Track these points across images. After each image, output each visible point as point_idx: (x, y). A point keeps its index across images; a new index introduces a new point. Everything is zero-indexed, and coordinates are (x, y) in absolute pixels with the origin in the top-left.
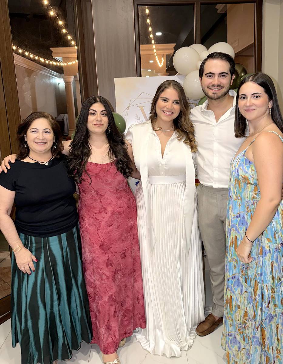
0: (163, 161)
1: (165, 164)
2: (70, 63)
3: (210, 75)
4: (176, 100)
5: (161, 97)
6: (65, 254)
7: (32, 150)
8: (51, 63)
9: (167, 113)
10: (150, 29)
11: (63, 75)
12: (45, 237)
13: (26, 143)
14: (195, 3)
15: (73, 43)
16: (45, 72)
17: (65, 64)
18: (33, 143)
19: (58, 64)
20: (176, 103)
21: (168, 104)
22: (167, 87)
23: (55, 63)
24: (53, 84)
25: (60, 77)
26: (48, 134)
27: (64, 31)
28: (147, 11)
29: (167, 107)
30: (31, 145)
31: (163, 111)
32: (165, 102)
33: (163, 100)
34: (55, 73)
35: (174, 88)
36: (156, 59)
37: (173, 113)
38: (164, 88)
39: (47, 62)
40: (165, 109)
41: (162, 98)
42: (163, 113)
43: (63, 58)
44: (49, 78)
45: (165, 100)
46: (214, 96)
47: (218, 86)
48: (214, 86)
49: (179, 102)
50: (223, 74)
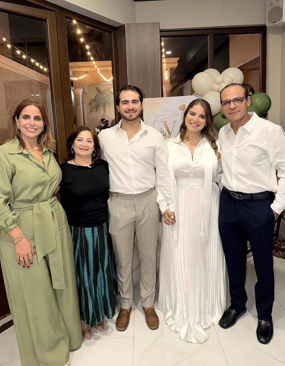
0: (193, 164)
1: (195, 167)
3: (125, 102)
4: (202, 115)
6: (95, 242)
7: (77, 154)
9: (194, 125)
12: (81, 227)
13: (73, 150)
14: (210, 34)
18: (78, 149)
20: (202, 117)
21: (195, 118)
22: (196, 104)
26: (90, 143)
29: (194, 120)
30: (77, 150)
31: (191, 123)
33: (191, 114)
35: (202, 105)
37: (198, 125)
38: (193, 105)
40: (192, 122)
42: (190, 125)
43: (73, 72)
45: (193, 114)
46: (130, 118)
47: (132, 110)
48: (130, 111)
49: (205, 117)
50: (135, 101)
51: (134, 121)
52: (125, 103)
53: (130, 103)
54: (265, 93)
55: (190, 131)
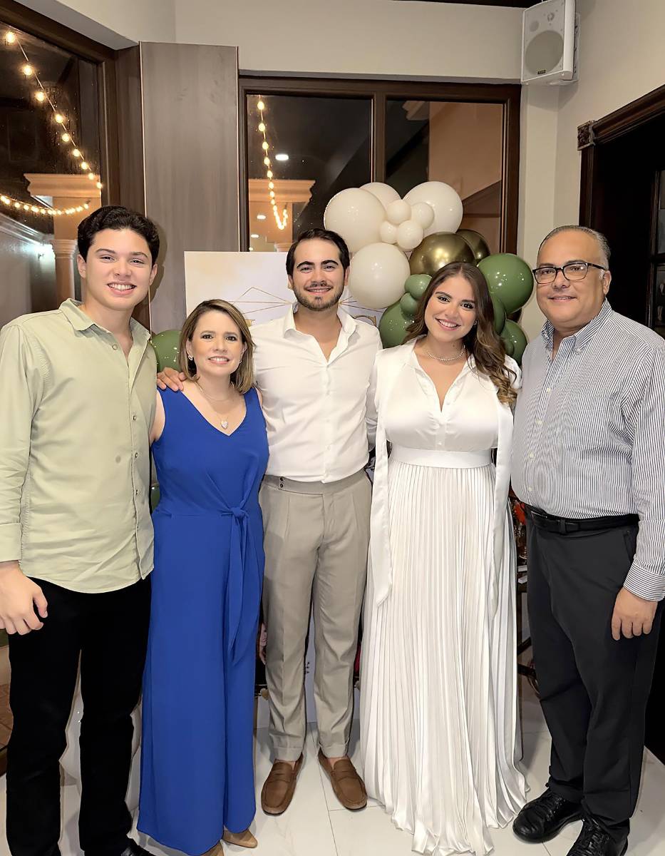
0: (443, 417)
1: (448, 424)
2: (70, 211)
3: (306, 266)
4: (466, 301)
5: (437, 293)
8: (26, 207)
9: (446, 324)
10: (265, 146)
11: (51, 237)
14: (375, 95)
15: (84, 166)
16: (9, 228)
17: (60, 213)
19: (43, 211)
20: (466, 306)
21: (450, 308)
22: (453, 274)
23: (35, 209)
24: (27, 255)
25: (43, 241)
27: (66, 138)
28: (261, 106)
29: (447, 312)
31: (438, 320)
32: (444, 302)
33: (440, 298)
34: (32, 232)
35: (466, 277)
36: (273, 211)
37: (457, 325)
38: (446, 276)
39: (17, 205)
40: (442, 317)
41: (439, 295)
42: (438, 324)
43: (54, 197)
44: (18, 241)
45: (445, 298)
46: (316, 303)
47: (322, 285)
48: (316, 286)
49: (473, 305)
50: (329, 264)
51: (326, 311)
52: (305, 269)
53: (318, 267)
54: (516, 254)
55: (435, 339)
